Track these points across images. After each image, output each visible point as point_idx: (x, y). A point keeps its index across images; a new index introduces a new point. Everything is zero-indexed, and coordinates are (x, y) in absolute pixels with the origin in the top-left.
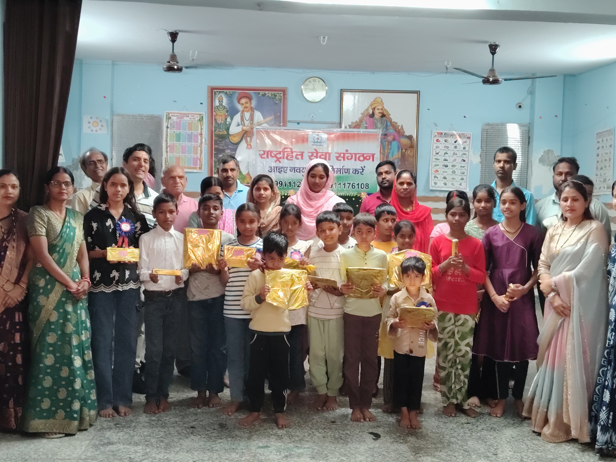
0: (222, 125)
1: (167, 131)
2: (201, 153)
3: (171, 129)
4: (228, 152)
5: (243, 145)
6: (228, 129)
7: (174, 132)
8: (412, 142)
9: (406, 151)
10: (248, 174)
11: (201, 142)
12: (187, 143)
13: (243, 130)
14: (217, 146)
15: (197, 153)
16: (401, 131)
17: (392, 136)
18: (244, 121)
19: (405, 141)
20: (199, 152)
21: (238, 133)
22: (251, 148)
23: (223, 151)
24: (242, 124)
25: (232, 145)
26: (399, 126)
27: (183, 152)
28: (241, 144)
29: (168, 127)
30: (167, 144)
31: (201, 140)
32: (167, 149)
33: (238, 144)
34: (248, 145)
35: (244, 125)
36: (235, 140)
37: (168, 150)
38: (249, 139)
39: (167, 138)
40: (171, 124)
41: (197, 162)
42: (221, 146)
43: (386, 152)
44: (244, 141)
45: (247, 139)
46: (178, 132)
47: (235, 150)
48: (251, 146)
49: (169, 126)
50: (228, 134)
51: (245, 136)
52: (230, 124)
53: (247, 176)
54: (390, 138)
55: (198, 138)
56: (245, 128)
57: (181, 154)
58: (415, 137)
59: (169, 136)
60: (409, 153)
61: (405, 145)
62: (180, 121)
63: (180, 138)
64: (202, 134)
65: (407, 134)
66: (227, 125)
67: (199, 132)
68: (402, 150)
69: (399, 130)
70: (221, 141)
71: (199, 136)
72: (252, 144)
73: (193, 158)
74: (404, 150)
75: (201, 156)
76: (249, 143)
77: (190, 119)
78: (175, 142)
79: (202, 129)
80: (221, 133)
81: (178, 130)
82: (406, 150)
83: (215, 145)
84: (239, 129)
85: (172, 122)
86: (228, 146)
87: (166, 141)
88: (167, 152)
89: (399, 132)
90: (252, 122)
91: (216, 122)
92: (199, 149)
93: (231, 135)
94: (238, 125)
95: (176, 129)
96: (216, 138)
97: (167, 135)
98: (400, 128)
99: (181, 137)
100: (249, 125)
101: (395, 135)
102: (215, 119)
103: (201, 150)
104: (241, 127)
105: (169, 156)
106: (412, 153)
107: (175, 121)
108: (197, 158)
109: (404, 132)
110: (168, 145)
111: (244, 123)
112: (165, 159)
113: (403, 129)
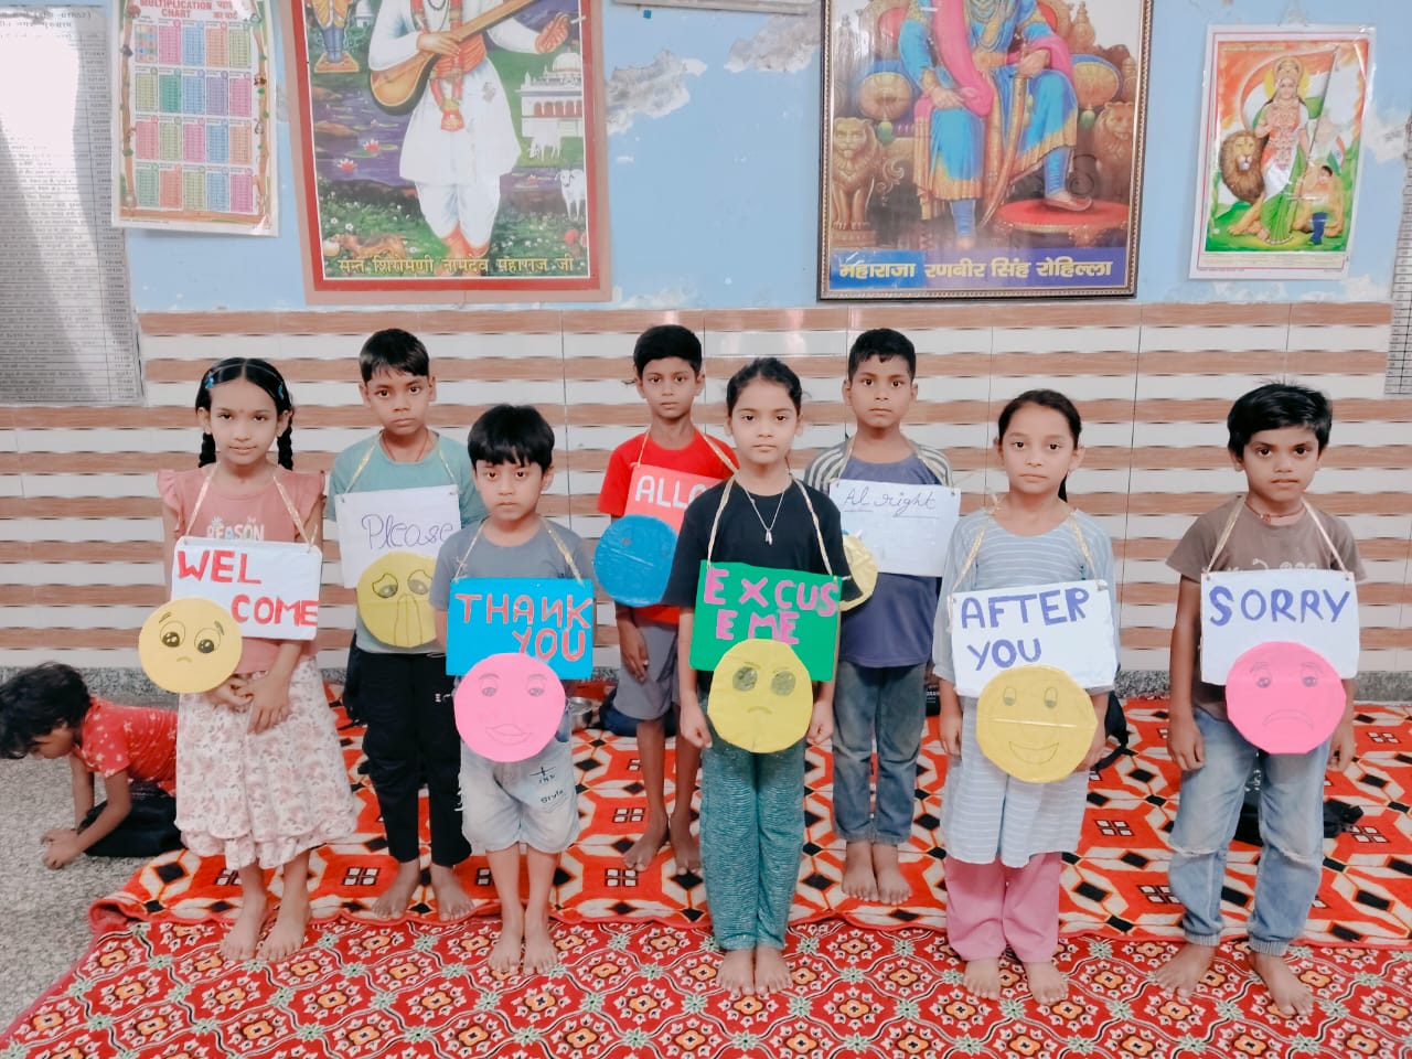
0: (338, 36)
1: (126, 65)
2: (264, 156)
3: (139, 59)
4: (371, 147)
5: (427, 113)
6: (363, 50)
7: (154, 71)
8: (1122, 77)
9: (1097, 114)
10: (457, 234)
11: (265, 115)
12: (206, 116)
13: (422, 51)
14: (324, 124)
15: (247, 160)
16: (1080, 29)
17: (1042, 53)
18: (423, 13)
19: (1093, 73)
20: (256, 153)
21: (404, 65)
22: (461, 126)
23: (349, 142)
24: (416, 24)
25: (384, 115)
26: (1070, 8)
27: (192, 152)
28: (418, 111)
29: (127, 52)
30: (126, 119)
31: (263, 103)
32: (127, 139)
33: (407, 109)
34: (446, 115)
35: (427, 31)
36: (395, 93)
37: (133, 145)
38: (448, 88)
39: (125, 95)
40: (140, 36)
41: (249, 195)
42: (340, 122)
43: (1015, 120)
44: (429, 96)
45: (440, 89)
46: (169, 69)
47: (398, 136)
48: (458, 116)
49: (132, 48)
50: (365, 70)
51: (433, 75)
52: (370, 29)
53: (450, 242)
54: (1031, 62)
55: (248, 99)
56: (431, 42)
57: (183, 163)
58: (1135, 52)
59: (132, 89)
60: (1110, 123)
61: (1096, 91)
62: (177, 26)
63: (177, 95)
64: (263, 81)
65: (1105, 40)
66: (360, 31)
67: (255, 71)
68: (1081, 110)
69: (1072, 26)
70: (339, 102)
71: (255, 89)
72: (464, 109)
73: (234, 177)
74: (1089, 114)
75: (263, 170)
76: (450, 106)
77: (217, 15)
78: (159, 114)
79: (262, 58)
80: (336, 68)
81: (170, 62)
82: (1098, 110)
83: (316, 120)
84: (408, 48)
85: (144, 30)
86: (368, 123)
87: (124, 107)
88: (128, 153)
89: (1073, 39)
90: (456, 14)
91: (314, 23)
92: (256, 140)
93: (377, 75)
94: (403, 31)
95: (162, 61)
96: (321, 91)
97: (126, 84)
98: (1073, 15)
99: (182, 89)
100: (447, 27)
101: (1055, 47)
102: (310, 12)
103: (263, 147)
104: (413, 36)
105: (134, 168)
106: (1125, 123)
107: (156, 23)
108: (249, 176)
109: (1090, 34)
110: (133, 124)
111: (425, 22)
112: (122, 179)
113: (1086, 20)
